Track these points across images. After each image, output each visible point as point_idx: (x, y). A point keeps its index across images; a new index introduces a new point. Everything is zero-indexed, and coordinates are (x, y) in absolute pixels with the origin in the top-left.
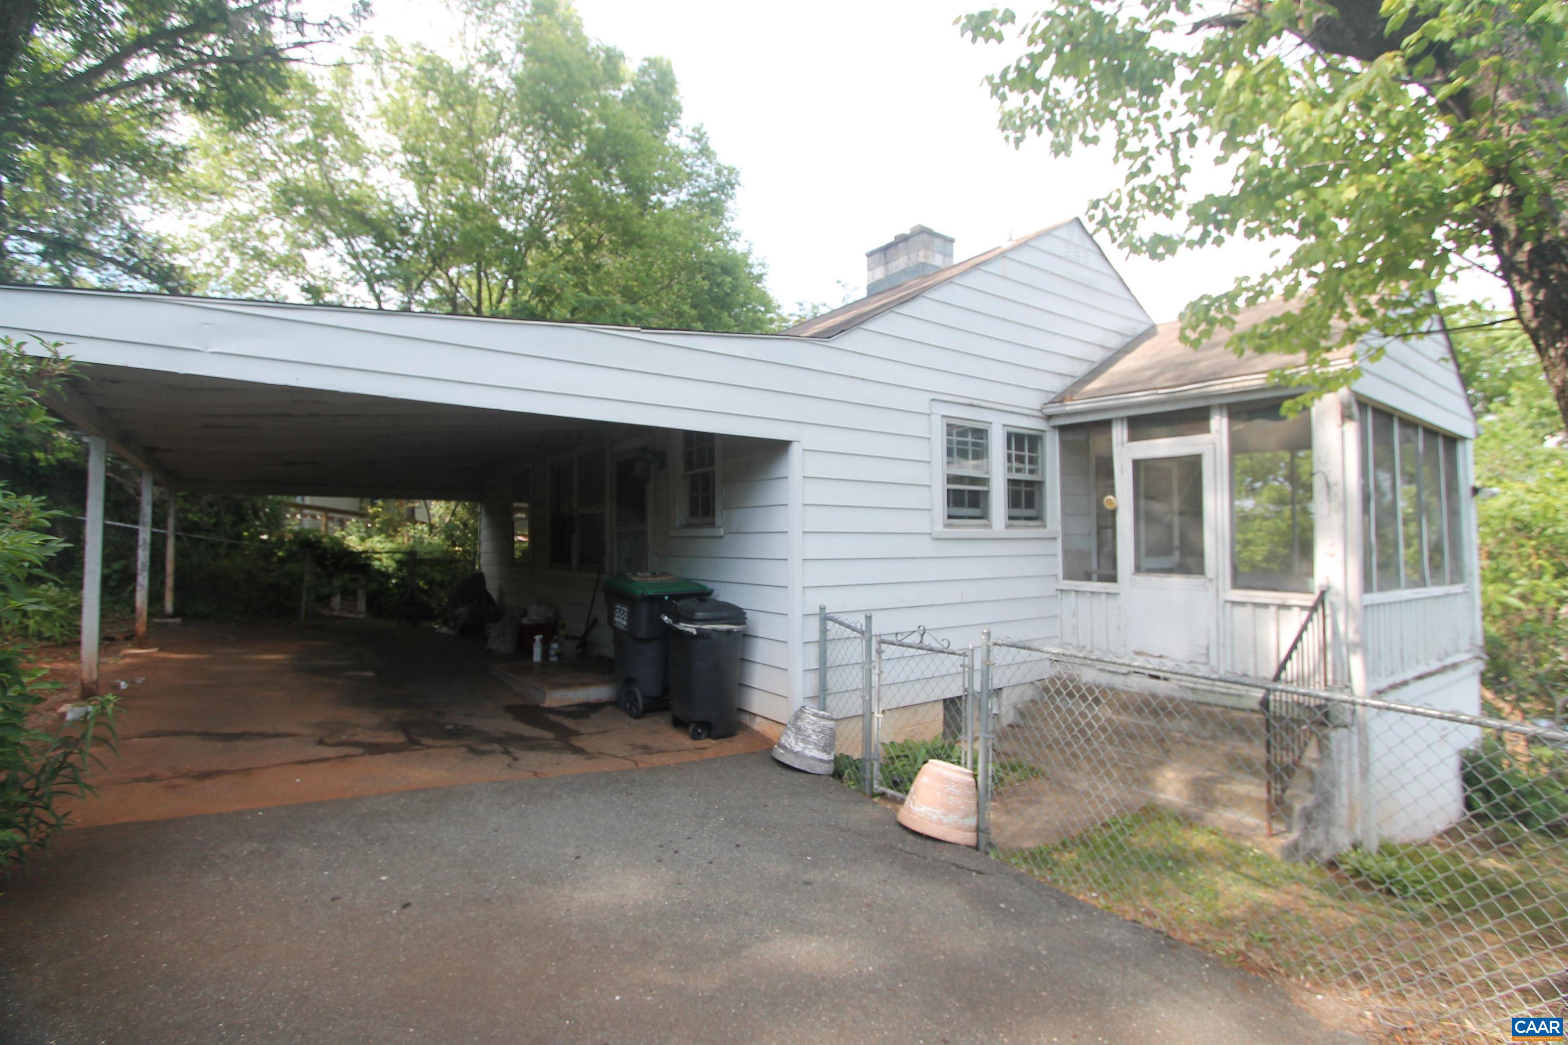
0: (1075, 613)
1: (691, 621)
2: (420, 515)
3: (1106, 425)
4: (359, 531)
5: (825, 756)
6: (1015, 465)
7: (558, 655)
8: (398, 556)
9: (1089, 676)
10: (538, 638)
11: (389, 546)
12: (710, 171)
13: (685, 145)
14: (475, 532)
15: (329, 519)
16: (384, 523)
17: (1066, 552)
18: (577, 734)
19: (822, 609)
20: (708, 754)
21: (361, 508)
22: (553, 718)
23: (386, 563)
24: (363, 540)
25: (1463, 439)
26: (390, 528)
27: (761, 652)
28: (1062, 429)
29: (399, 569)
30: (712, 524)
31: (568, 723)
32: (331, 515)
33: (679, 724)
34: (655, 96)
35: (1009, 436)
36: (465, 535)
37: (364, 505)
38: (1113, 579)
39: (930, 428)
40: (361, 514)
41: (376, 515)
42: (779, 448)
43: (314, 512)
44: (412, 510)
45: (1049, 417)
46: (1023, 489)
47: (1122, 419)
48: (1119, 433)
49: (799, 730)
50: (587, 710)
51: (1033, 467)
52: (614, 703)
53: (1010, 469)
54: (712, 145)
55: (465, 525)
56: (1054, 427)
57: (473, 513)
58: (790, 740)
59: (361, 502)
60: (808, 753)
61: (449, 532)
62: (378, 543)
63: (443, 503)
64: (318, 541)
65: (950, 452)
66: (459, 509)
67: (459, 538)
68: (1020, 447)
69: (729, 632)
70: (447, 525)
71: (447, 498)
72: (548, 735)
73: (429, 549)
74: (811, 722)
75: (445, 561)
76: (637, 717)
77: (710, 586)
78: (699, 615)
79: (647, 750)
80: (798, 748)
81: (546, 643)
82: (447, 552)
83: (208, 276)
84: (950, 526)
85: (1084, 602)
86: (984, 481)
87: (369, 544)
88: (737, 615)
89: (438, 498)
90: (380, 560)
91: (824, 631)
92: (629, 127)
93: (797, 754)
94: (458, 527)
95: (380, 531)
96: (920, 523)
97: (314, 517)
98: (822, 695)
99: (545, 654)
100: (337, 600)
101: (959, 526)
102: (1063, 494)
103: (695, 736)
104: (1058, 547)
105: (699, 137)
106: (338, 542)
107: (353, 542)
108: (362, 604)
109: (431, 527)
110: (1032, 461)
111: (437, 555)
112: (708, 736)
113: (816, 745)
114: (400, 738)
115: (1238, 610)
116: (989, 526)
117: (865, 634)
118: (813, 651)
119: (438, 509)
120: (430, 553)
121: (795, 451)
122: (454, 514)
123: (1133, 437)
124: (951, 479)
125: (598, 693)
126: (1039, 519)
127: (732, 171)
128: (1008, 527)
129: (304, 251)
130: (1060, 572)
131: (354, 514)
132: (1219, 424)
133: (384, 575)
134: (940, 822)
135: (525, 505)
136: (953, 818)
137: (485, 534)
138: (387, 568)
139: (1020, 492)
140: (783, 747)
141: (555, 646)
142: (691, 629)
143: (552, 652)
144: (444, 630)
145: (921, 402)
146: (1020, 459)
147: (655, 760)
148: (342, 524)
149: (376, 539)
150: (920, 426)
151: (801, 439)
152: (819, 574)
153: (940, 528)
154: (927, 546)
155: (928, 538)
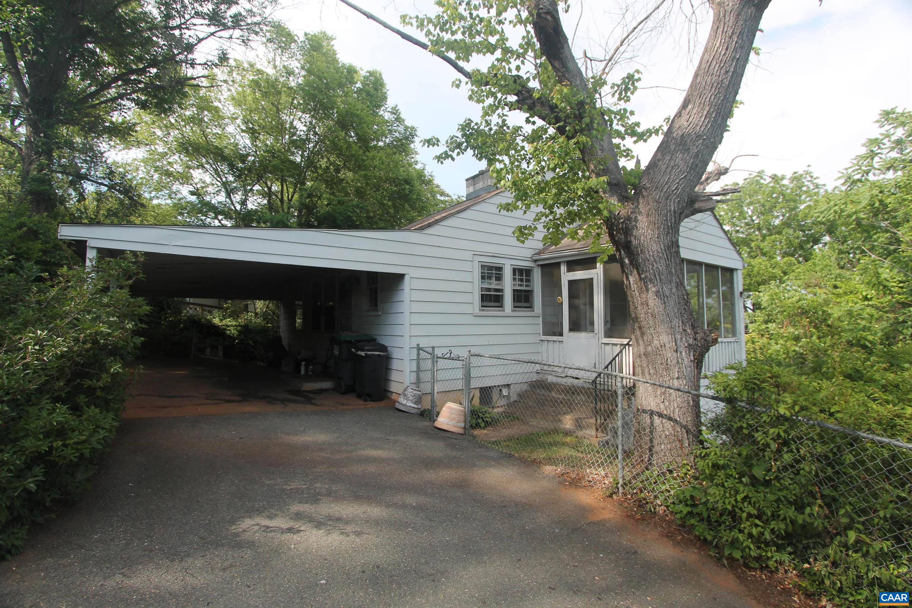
0: (547, 351)
1: (363, 350)
2: (251, 308)
3: (558, 265)
4: (219, 316)
5: (416, 406)
6: (518, 283)
7: (312, 371)
8: (239, 328)
9: (551, 379)
10: (303, 363)
11: (234, 323)
12: (401, 129)
13: (387, 116)
14: (278, 317)
15: (203, 310)
16: (232, 312)
17: (544, 323)
18: (314, 399)
19: (418, 345)
20: (369, 406)
21: (220, 305)
22: (305, 394)
23: (233, 331)
24: (221, 320)
25: (737, 270)
26: (235, 315)
27: (395, 365)
28: (542, 266)
29: (239, 335)
30: (377, 310)
31: (312, 396)
32: (204, 308)
33: (359, 396)
34: (372, 91)
35: (514, 270)
36: (273, 318)
37: (221, 303)
38: (561, 334)
39: (473, 267)
40: (219, 308)
41: (228, 308)
42: (400, 277)
43: (195, 307)
44: (247, 306)
45: (536, 261)
46: (523, 294)
47: (564, 262)
48: (563, 268)
49: (405, 395)
50: (321, 391)
51: (527, 284)
52: (334, 390)
53: (514, 285)
54: (402, 116)
55: (274, 313)
56: (538, 265)
57: (277, 307)
58: (402, 400)
59: (220, 301)
60: (408, 404)
61: (265, 315)
62: (228, 321)
63: (262, 302)
64: (200, 320)
65: (483, 278)
66: (271, 305)
67: (270, 319)
68: (521, 275)
69: (379, 355)
70: (264, 313)
71: (265, 300)
72: (302, 399)
73: (255, 325)
74: (410, 392)
75: (263, 331)
76: (342, 394)
77: (376, 337)
78: (366, 348)
79: (343, 404)
80: (404, 402)
81: (307, 366)
82: (264, 327)
83: (142, 184)
84: (483, 310)
85: (551, 345)
86: (501, 290)
87: (224, 322)
88: (384, 348)
89: (260, 299)
90: (230, 330)
91: (418, 354)
92: (357, 110)
93: (403, 405)
94: (269, 314)
95: (230, 316)
96: (468, 309)
97: (196, 309)
98: (418, 382)
99: (307, 371)
100: (208, 351)
101: (487, 310)
102: (543, 296)
103: (365, 400)
104: (540, 321)
105: (395, 111)
106: (209, 322)
107: (216, 321)
108: (221, 353)
109: (256, 314)
110: (528, 281)
111: (259, 328)
112: (371, 401)
113: (412, 402)
114: (240, 399)
115: (607, 347)
116: (504, 311)
117: (432, 354)
118: (414, 363)
119: (260, 305)
120: (255, 327)
121: (407, 278)
122: (268, 307)
123: (569, 270)
124: (482, 289)
125: (327, 385)
126: (531, 307)
127: (413, 128)
128: (513, 311)
129: (191, 171)
130: (541, 332)
131: (216, 307)
132: (600, 266)
133: (232, 338)
134: (448, 424)
135: (301, 303)
136: (454, 422)
137: (282, 317)
138: (233, 334)
139: (521, 295)
140: (399, 402)
141: (311, 367)
142: (363, 354)
143: (310, 370)
144: (262, 364)
145: (468, 255)
146: (522, 280)
147: (345, 407)
148: (210, 312)
149: (228, 320)
150: (467, 266)
151: (410, 273)
152: (416, 331)
153: (477, 311)
154: (470, 319)
155: (471, 316)
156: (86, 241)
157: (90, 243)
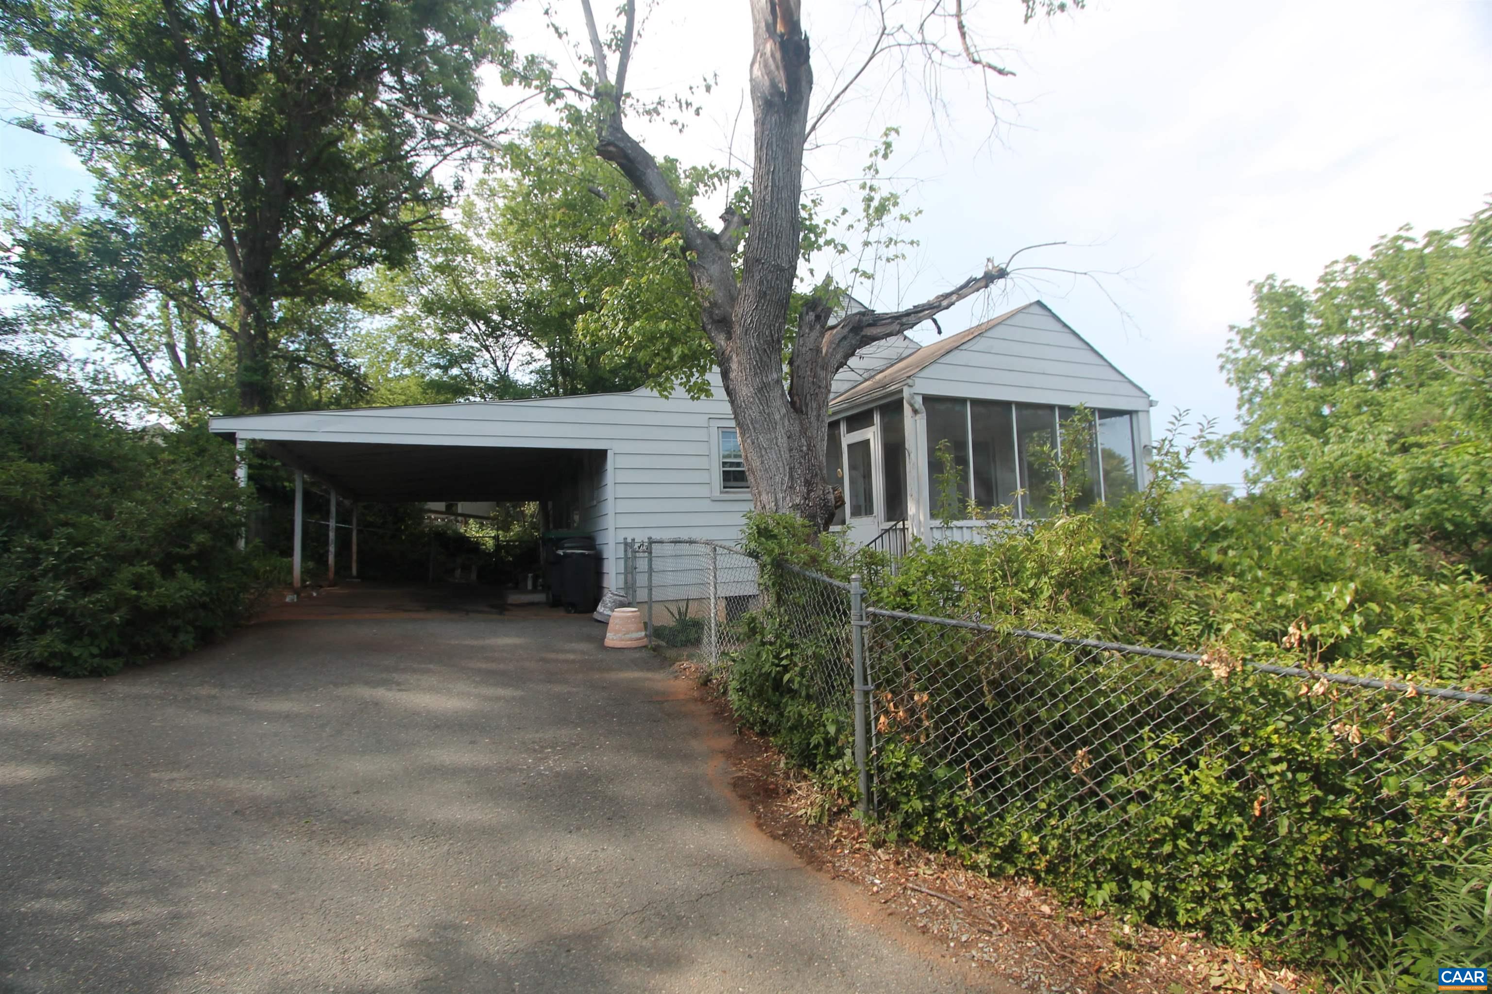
1: (562, 549)
19: (625, 539)
25: (1136, 412)
27: (606, 567)
38: (843, 522)
39: (710, 437)
42: (602, 455)
47: (843, 418)
48: (843, 428)
58: (600, 607)
65: (726, 449)
78: (566, 545)
81: (535, 579)
84: (726, 492)
91: (625, 551)
96: (704, 491)
98: (627, 586)
99: (534, 585)
100: (458, 572)
101: (732, 493)
108: (474, 576)
112: (575, 612)
118: (622, 563)
121: (611, 455)
123: (849, 431)
124: (724, 464)
137: (541, 523)
140: (597, 612)
141: (541, 580)
142: (561, 552)
143: (539, 584)
145: (702, 421)
150: (701, 435)
151: (614, 449)
152: (623, 521)
153: (717, 494)
154: (707, 505)
155: (708, 501)
156: (234, 434)
157: (240, 435)
